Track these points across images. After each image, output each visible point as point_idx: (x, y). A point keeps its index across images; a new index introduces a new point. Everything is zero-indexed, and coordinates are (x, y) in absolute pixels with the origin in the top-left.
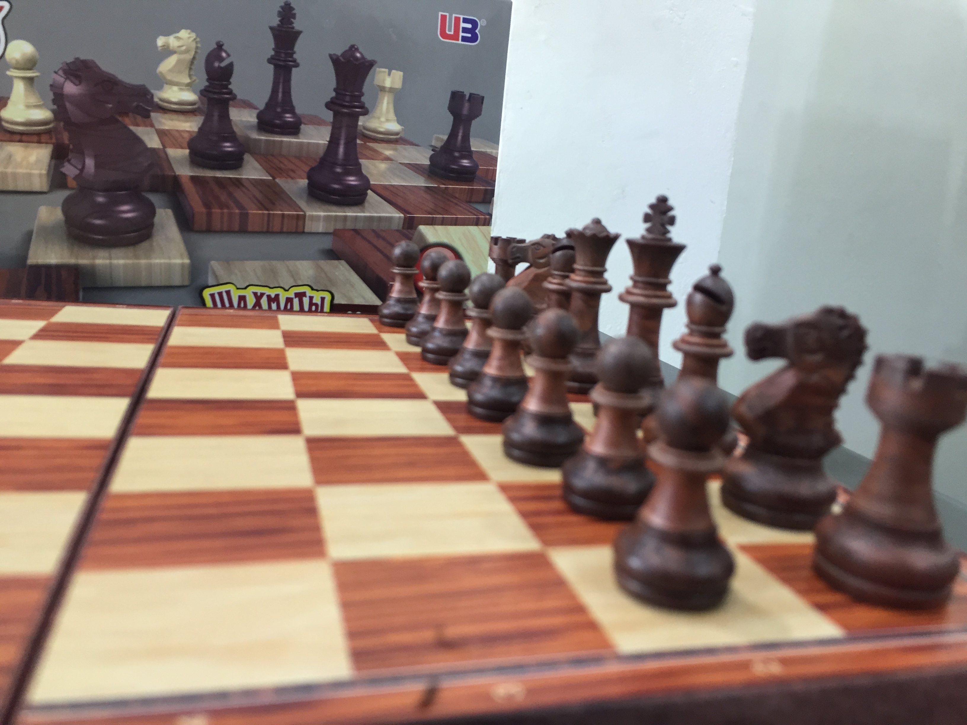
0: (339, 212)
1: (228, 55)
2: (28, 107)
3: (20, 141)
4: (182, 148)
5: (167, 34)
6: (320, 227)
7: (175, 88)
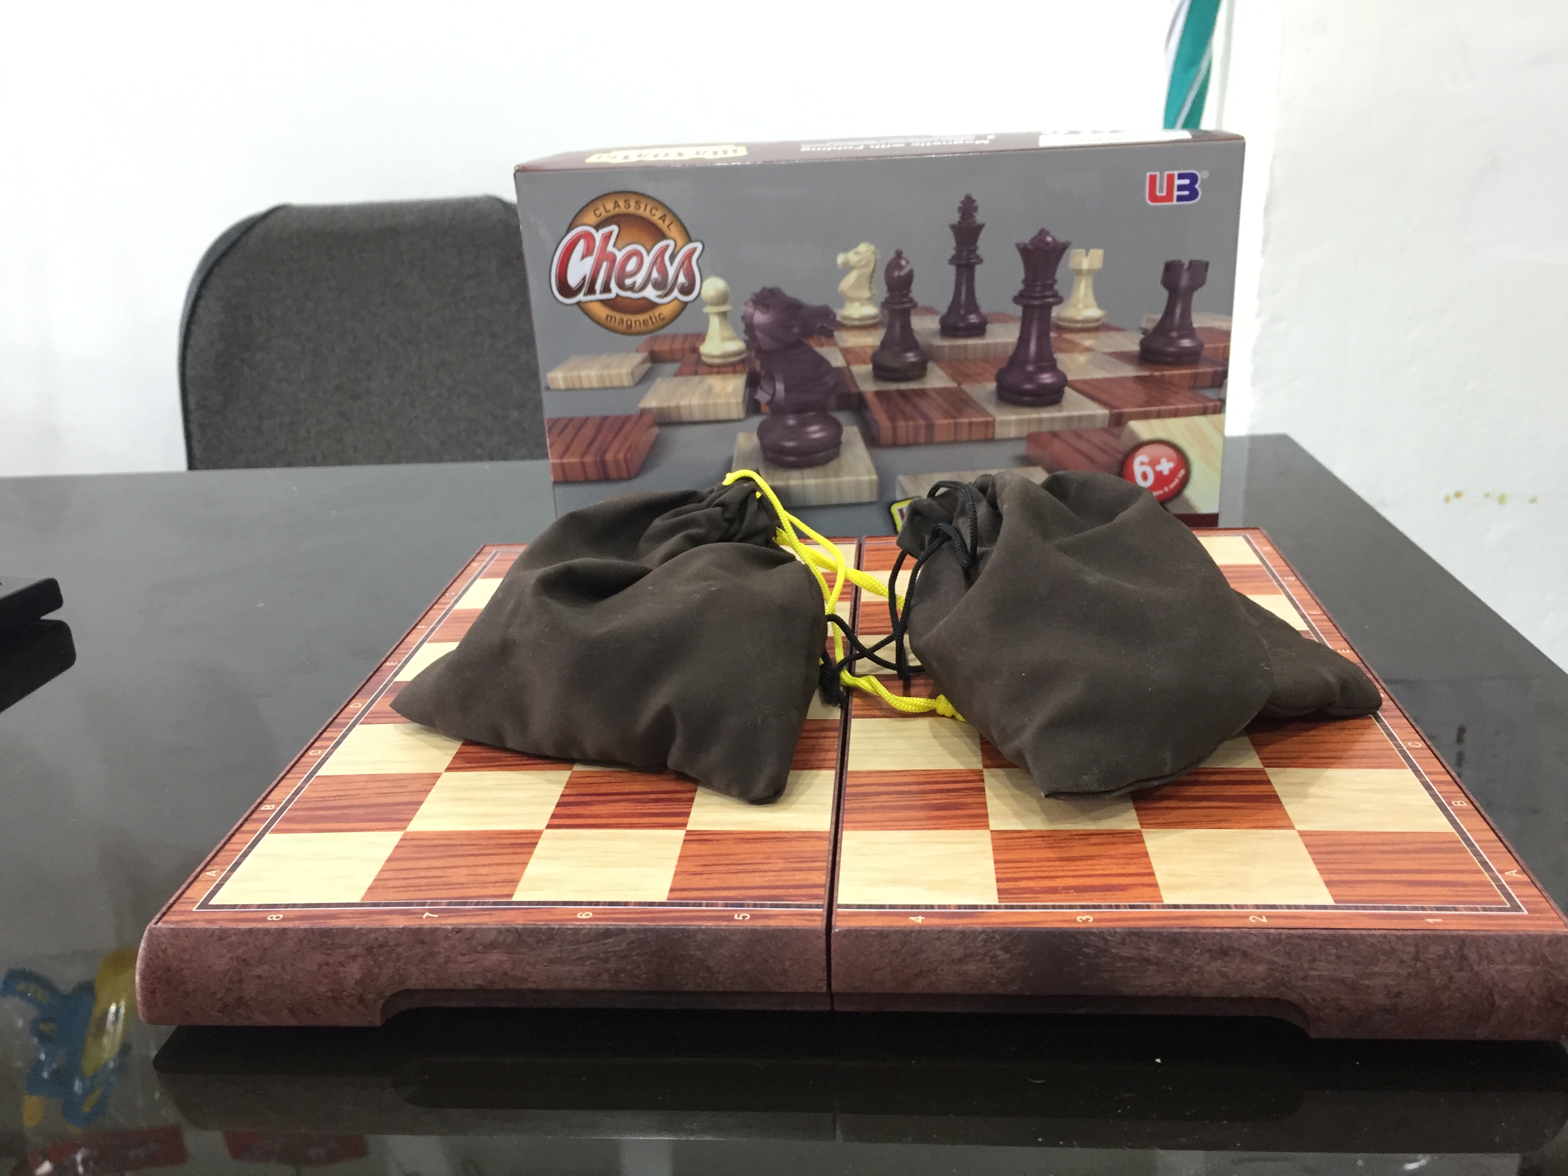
0: (1032, 415)
1: (908, 262)
2: (724, 339)
3: (718, 373)
4: (865, 362)
5: (846, 250)
6: (1013, 432)
7: (856, 304)
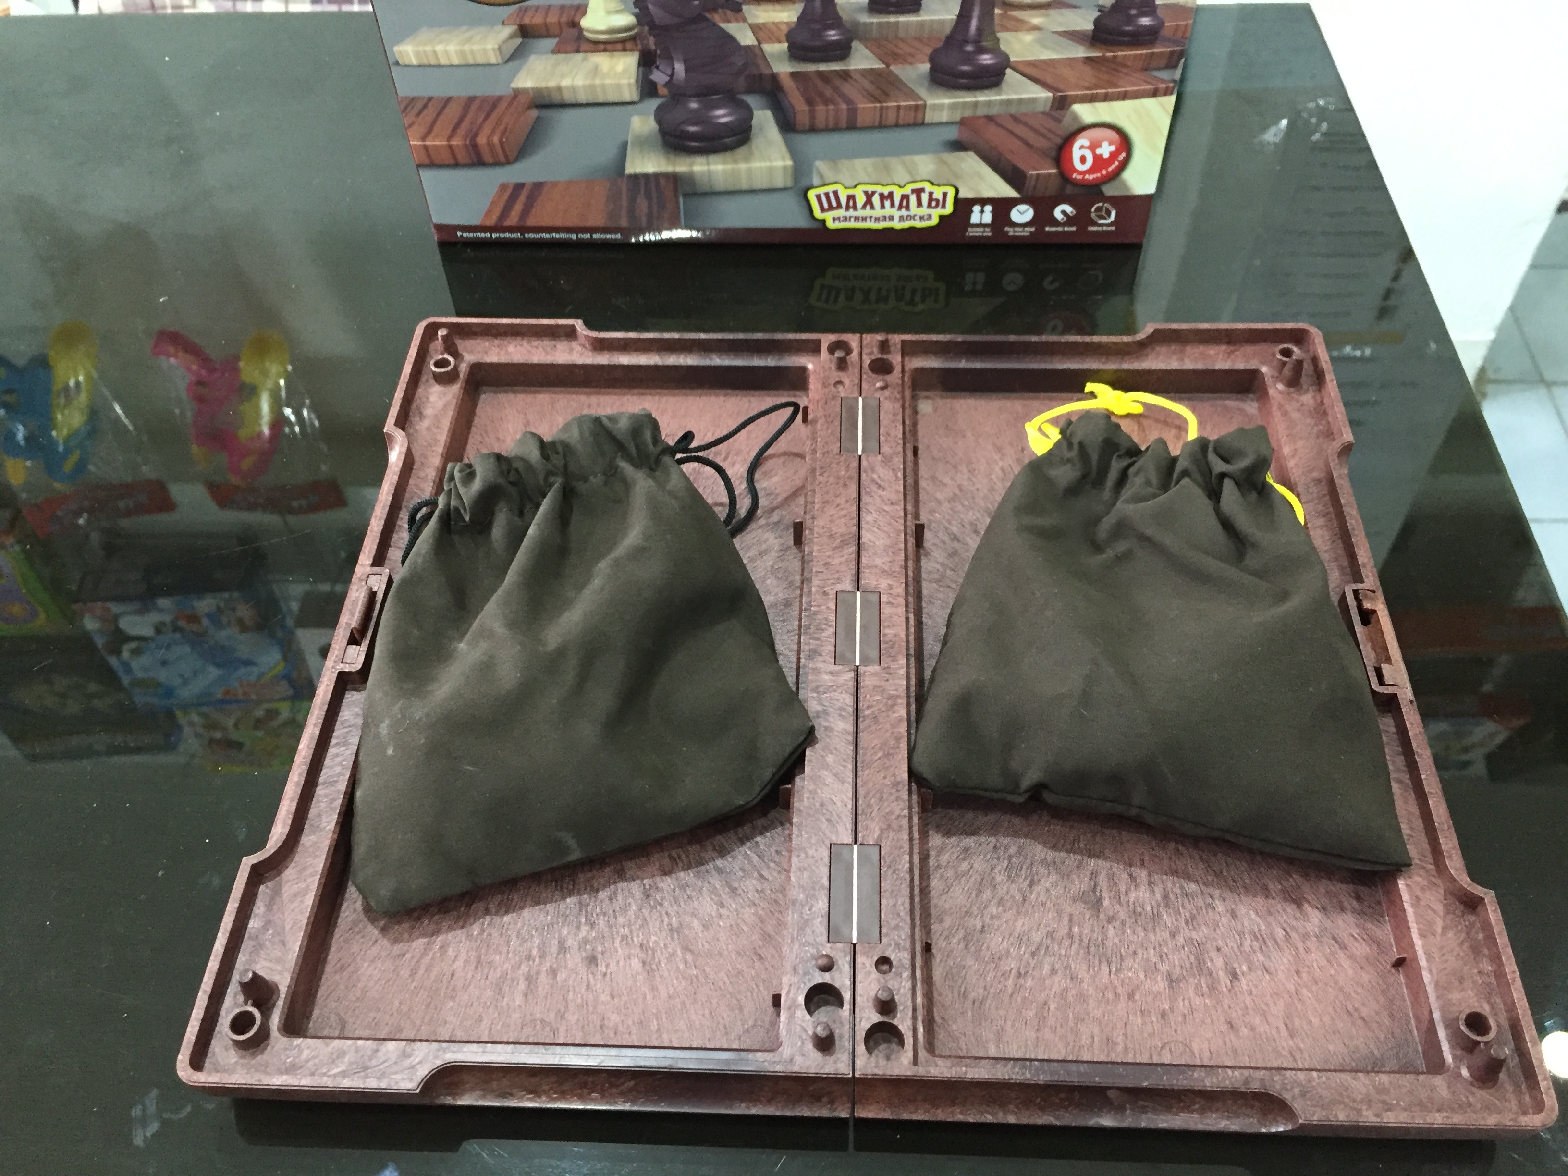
0: (968, 98)
2: (609, 13)
4: (780, 42)
6: (945, 117)
